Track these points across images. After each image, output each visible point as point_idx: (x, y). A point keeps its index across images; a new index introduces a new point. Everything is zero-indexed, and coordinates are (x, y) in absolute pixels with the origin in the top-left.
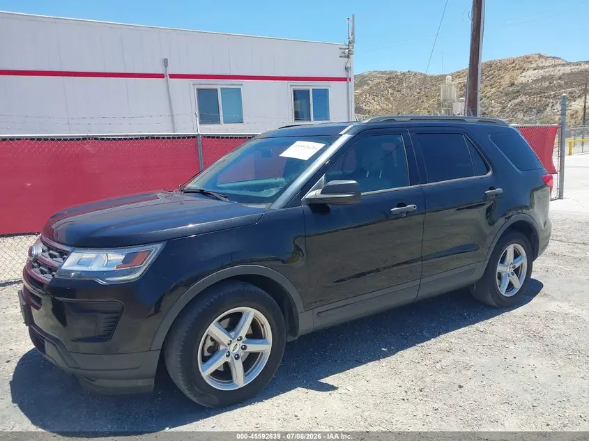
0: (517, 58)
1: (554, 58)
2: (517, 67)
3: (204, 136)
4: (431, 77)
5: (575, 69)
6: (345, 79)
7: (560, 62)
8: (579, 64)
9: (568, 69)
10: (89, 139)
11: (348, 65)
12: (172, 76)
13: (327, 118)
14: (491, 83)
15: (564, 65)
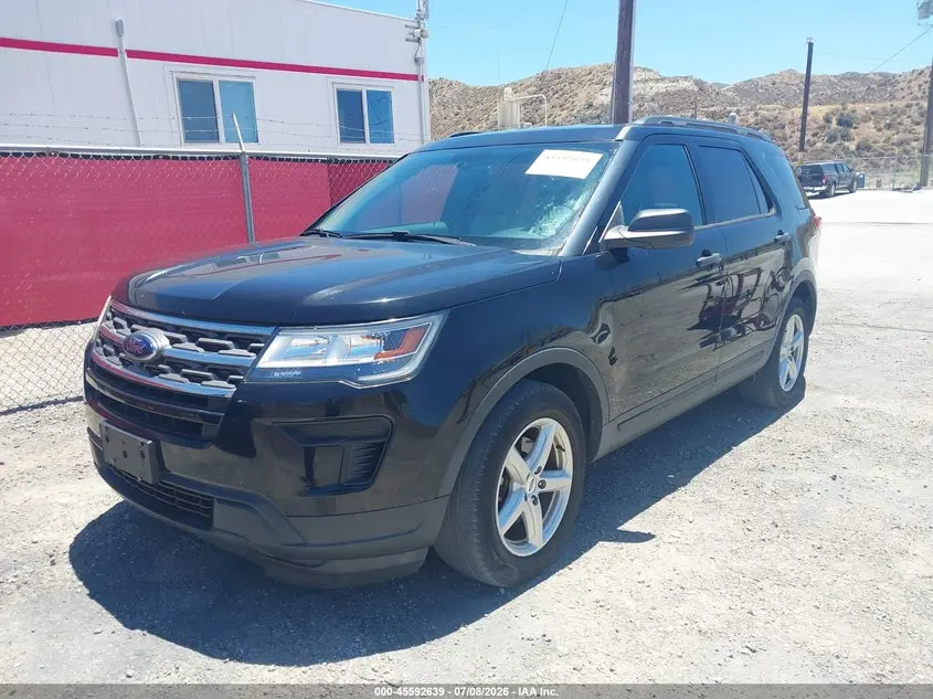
0: (595, 67)
1: (644, 69)
2: (596, 80)
3: (252, 157)
4: (474, 89)
5: (672, 87)
6: (414, 78)
7: (651, 75)
8: (675, 80)
9: (661, 87)
10: (50, 155)
11: (419, 55)
12: (132, 54)
13: (389, 139)
14: (561, 102)
15: (657, 81)
